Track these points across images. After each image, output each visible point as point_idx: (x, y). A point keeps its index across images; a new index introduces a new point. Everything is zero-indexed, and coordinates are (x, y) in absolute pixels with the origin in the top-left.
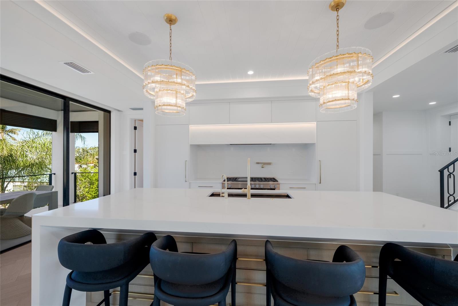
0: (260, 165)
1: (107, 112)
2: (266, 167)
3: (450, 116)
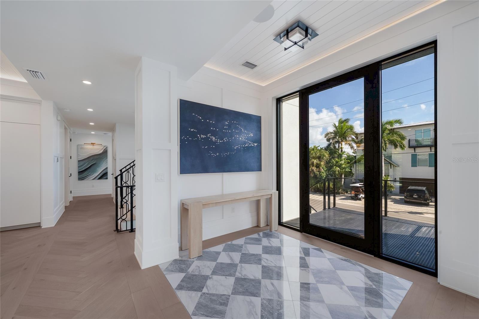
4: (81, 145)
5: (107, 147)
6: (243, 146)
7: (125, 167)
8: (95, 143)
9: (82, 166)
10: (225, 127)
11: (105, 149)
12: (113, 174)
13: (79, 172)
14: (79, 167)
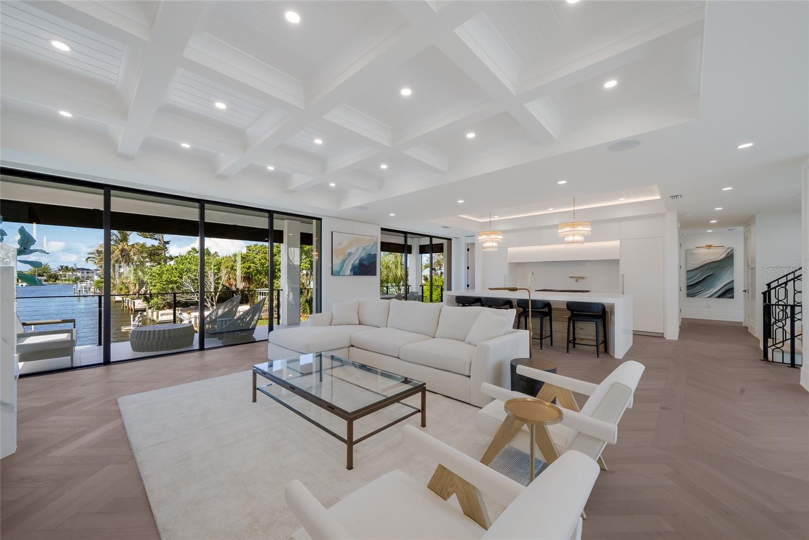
0: (574, 279)
2: (580, 280)
4: (691, 249)
5: (733, 250)
7: (778, 280)
8: (712, 246)
9: (693, 277)
11: (729, 252)
12: (745, 291)
13: (688, 286)
14: (688, 279)
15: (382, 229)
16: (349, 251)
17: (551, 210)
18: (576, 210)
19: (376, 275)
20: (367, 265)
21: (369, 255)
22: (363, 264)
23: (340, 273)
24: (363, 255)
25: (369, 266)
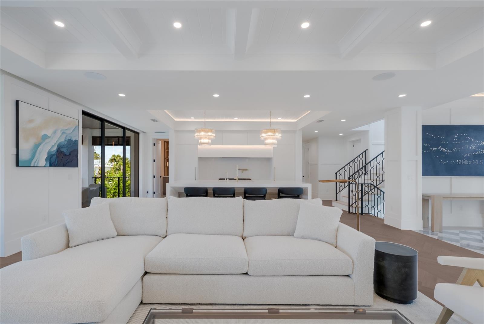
0: (241, 171)
1: (137, 134)
2: (245, 172)
3: (354, 141)
6: (474, 154)
10: (454, 140)
15: (84, 113)
16: (43, 133)
17: (236, 119)
18: (272, 122)
19: (76, 166)
20: (68, 154)
21: (70, 141)
22: (61, 152)
23: (30, 164)
24: (62, 140)
25: (70, 154)
